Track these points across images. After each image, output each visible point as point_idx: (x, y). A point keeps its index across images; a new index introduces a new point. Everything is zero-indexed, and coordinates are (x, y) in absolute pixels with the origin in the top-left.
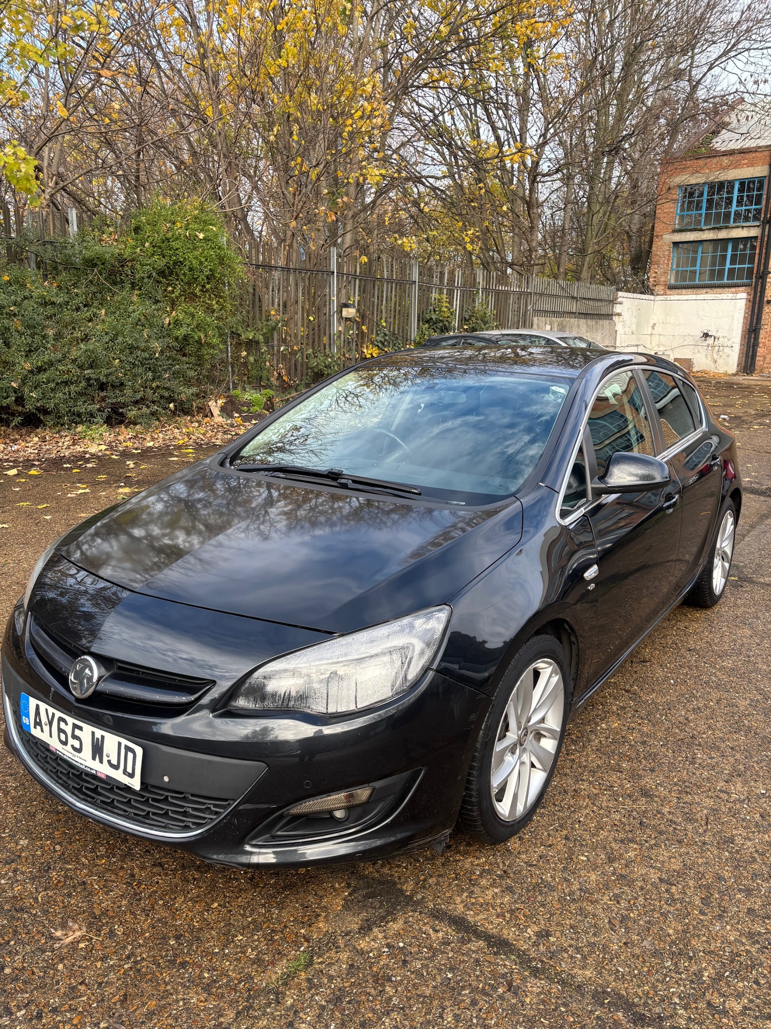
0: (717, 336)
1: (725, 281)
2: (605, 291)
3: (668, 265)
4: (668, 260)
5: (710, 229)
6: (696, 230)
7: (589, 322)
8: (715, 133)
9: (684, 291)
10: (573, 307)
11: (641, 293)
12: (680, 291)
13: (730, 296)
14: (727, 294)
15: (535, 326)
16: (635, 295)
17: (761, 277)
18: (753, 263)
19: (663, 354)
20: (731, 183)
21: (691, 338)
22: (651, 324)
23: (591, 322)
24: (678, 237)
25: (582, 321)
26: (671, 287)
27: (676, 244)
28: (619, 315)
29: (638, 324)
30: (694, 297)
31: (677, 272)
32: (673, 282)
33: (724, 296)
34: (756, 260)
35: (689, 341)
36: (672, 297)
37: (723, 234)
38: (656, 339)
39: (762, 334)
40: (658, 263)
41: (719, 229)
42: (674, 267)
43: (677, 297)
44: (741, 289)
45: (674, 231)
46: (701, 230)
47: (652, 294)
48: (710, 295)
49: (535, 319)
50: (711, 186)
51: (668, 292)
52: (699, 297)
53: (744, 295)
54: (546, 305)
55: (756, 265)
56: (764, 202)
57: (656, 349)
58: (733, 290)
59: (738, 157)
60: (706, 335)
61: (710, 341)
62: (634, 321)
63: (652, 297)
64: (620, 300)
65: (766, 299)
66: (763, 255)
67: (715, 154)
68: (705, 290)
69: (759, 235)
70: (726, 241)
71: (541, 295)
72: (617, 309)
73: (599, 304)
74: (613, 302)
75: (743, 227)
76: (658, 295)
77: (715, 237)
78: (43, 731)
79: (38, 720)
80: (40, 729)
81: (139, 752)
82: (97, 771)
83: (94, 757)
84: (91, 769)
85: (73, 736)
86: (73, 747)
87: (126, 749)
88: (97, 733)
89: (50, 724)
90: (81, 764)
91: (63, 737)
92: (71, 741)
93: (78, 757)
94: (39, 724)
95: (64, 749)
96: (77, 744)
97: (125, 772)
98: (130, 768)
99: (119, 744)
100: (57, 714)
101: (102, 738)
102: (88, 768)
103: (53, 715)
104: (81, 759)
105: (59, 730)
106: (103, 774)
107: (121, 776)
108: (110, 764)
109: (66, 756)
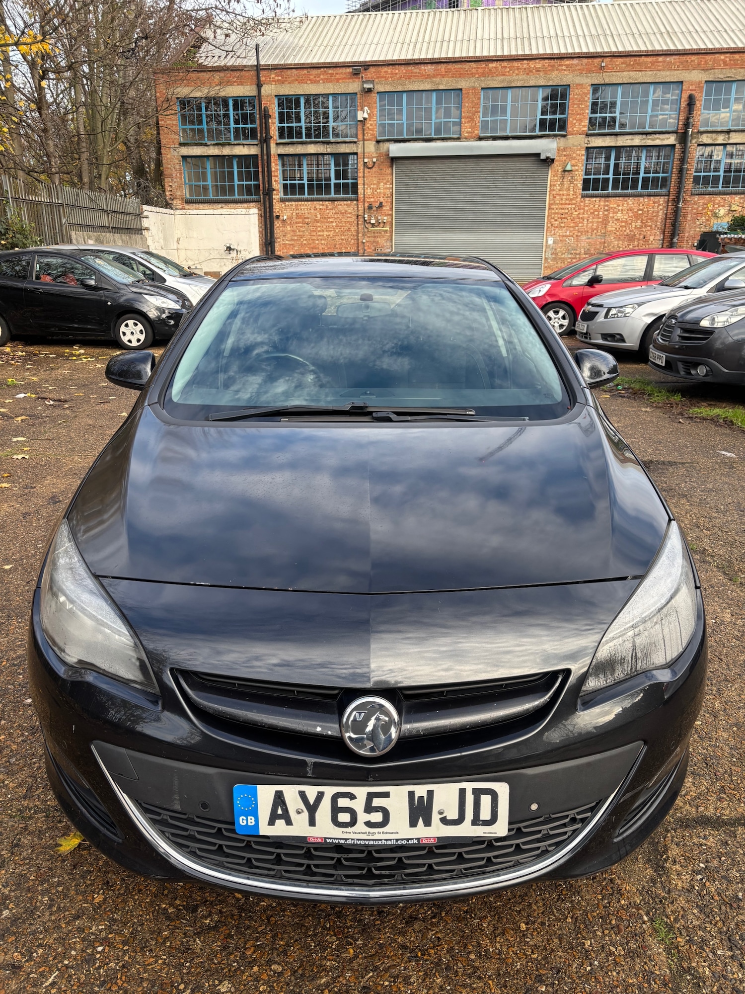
0: (239, 249)
1: (237, 197)
2: (132, 203)
3: (181, 179)
4: (181, 174)
5: (214, 145)
6: (201, 145)
7: (124, 237)
8: (197, 47)
9: (201, 206)
10: (105, 220)
11: (162, 207)
12: (197, 205)
13: (244, 211)
14: (241, 209)
15: (74, 241)
16: (158, 209)
17: (267, 194)
18: (258, 180)
19: (196, 268)
20: (225, 101)
21: (216, 252)
22: (175, 239)
23: (125, 237)
24: (185, 151)
25: (117, 236)
26: (189, 202)
27: (183, 157)
28: (147, 229)
29: (165, 239)
30: (211, 211)
31: (190, 186)
32: (188, 196)
33: (239, 211)
34: (261, 178)
35: (214, 254)
36: (191, 212)
37: (226, 151)
38: (182, 253)
39: (277, 245)
40: (171, 176)
41: (223, 145)
42: (187, 181)
43: (195, 212)
44: (252, 204)
45: (181, 145)
46: (206, 145)
47: (172, 209)
48: (226, 210)
49: (73, 233)
50: (209, 100)
51: (187, 206)
52: (216, 212)
53: (255, 211)
54: (78, 217)
55: (261, 182)
56: (258, 121)
57: (190, 263)
58: (245, 205)
59: (228, 74)
60: (229, 249)
61: (234, 254)
62: (161, 235)
63: (172, 211)
64: (145, 213)
65: (275, 214)
66: (266, 173)
67: (203, 69)
68: (220, 205)
69: (259, 154)
70: (232, 157)
71: (73, 206)
72: (145, 223)
73: (128, 218)
74: (140, 215)
75: (243, 145)
76: (177, 209)
77: (220, 153)
78: (289, 822)
79: (280, 812)
80: (280, 823)
81: (503, 789)
82: (418, 839)
83: (413, 824)
84: (408, 840)
85: (369, 809)
86: (369, 824)
87: (477, 793)
88: (421, 790)
89: (312, 809)
90: (386, 840)
91: (344, 817)
92: (362, 817)
93: (379, 833)
94: (280, 817)
95: (344, 832)
96: (377, 817)
97: (476, 821)
98: (485, 815)
99: (462, 792)
100: (330, 791)
101: (430, 793)
102: (402, 840)
103: (320, 796)
104: (386, 833)
105: (336, 810)
106: (430, 838)
107: (467, 830)
108: (445, 821)
109: (346, 840)
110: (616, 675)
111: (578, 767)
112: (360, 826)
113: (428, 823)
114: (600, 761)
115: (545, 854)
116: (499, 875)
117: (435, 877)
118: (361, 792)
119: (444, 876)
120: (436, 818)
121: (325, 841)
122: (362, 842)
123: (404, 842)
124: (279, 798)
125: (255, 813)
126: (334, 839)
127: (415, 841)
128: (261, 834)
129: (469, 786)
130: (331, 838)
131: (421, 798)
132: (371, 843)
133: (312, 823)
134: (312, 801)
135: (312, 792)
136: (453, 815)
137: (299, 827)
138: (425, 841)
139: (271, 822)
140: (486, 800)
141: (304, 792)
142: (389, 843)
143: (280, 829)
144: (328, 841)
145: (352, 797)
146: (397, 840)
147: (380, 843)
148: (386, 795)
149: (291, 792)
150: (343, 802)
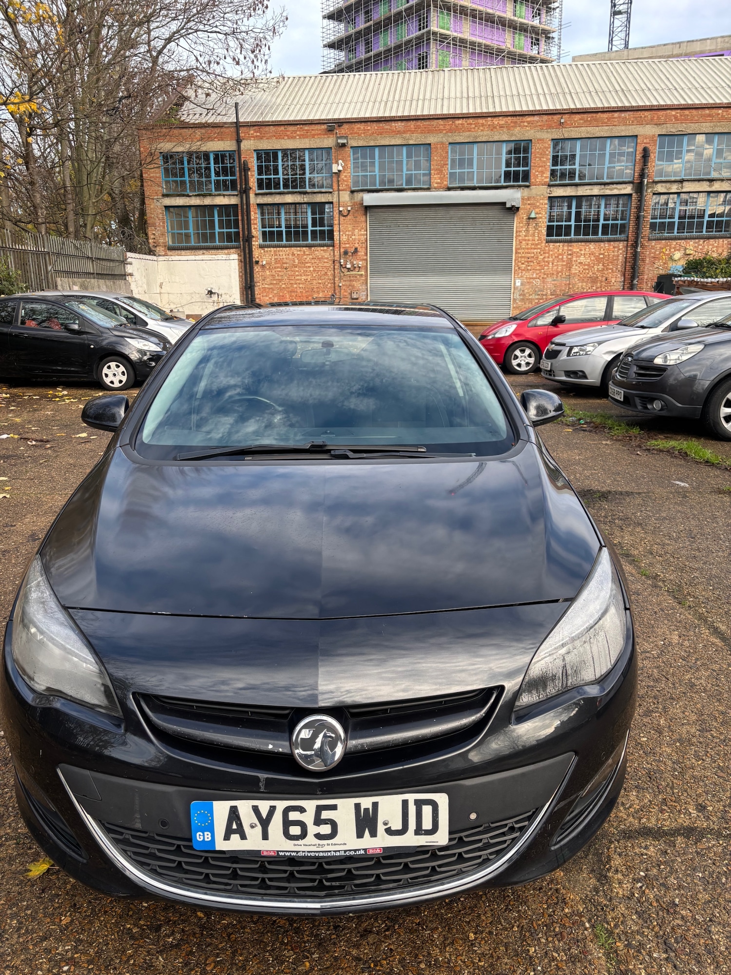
0: (220, 293)
1: (217, 243)
2: (116, 251)
3: (164, 227)
4: (163, 223)
5: (196, 195)
6: (184, 195)
7: (108, 282)
8: (179, 105)
9: (183, 252)
10: (90, 267)
11: (145, 254)
12: (179, 252)
13: (224, 257)
14: (221, 255)
15: (59, 287)
16: (141, 256)
17: (247, 241)
18: (238, 228)
19: (178, 311)
20: (206, 155)
21: (198, 296)
22: (158, 284)
23: (110, 283)
24: (168, 202)
25: (101, 282)
26: (171, 249)
27: (166, 207)
28: (131, 275)
29: (148, 284)
30: (193, 257)
31: (173, 235)
32: (170, 243)
33: (219, 257)
34: (240, 226)
35: (196, 298)
36: (174, 258)
37: (208, 201)
38: (165, 297)
39: (256, 289)
40: (154, 225)
41: (204, 196)
42: (170, 229)
43: (177, 258)
44: (232, 251)
45: (164, 196)
46: (188, 196)
47: (155, 255)
48: (207, 256)
49: (59, 280)
50: (190, 154)
51: (169, 253)
52: (197, 258)
53: (235, 256)
54: (63, 265)
55: (241, 230)
56: (238, 174)
57: (172, 307)
58: (226, 251)
59: (209, 130)
60: (210, 293)
61: (215, 297)
62: (145, 280)
63: (155, 258)
64: (129, 260)
65: (254, 260)
66: (246, 221)
67: (185, 126)
68: (201, 252)
69: (239, 203)
70: (212, 207)
71: (58, 254)
72: (129, 269)
73: (112, 264)
74: (124, 262)
75: (224, 195)
76: (159, 255)
77: (202, 203)
78: (243, 837)
79: (234, 827)
80: (235, 837)
81: (442, 800)
82: (365, 850)
83: (360, 835)
84: (355, 851)
85: (318, 821)
86: (318, 836)
87: (419, 804)
88: (366, 802)
89: (265, 823)
90: (335, 851)
91: (295, 830)
92: (312, 830)
93: (328, 845)
94: (235, 832)
95: (295, 845)
96: (326, 829)
97: (419, 831)
98: (427, 825)
99: (405, 803)
100: (281, 805)
101: (375, 805)
102: (350, 850)
103: (272, 809)
104: (335, 844)
105: (287, 823)
106: (376, 849)
107: (410, 840)
108: (389, 831)
109: (297, 852)
110: (548, 690)
111: (513, 777)
112: (310, 839)
113: (373, 834)
114: (533, 771)
115: (486, 862)
116: (443, 884)
117: (383, 887)
118: (310, 805)
119: (391, 885)
120: (381, 828)
121: (278, 854)
122: (313, 854)
123: (352, 853)
124: (234, 814)
125: (211, 829)
126: (286, 851)
127: (362, 852)
128: (217, 848)
129: (411, 797)
130: (283, 851)
131: (367, 810)
132: (321, 854)
133: (265, 836)
134: (264, 815)
135: (264, 806)
136: (397, 825)
137: (253, 842)
138: (371, 852)
139: (227, 837)
140: (427, 810)
141: (257, 807)
142: (338, 854)
143: (235, 844)
144: (281, 854)
145: (302, 810)
146: (345, 851)
147: (329, 854)
148: (334, 807)
149: (245, 807)
150: (293, 816)
